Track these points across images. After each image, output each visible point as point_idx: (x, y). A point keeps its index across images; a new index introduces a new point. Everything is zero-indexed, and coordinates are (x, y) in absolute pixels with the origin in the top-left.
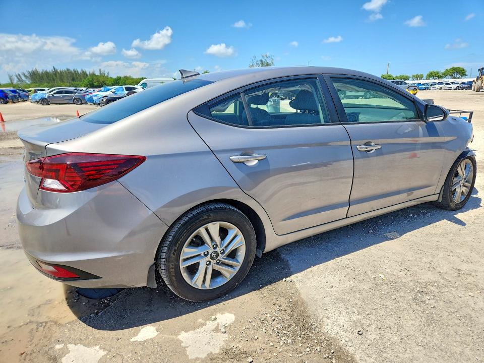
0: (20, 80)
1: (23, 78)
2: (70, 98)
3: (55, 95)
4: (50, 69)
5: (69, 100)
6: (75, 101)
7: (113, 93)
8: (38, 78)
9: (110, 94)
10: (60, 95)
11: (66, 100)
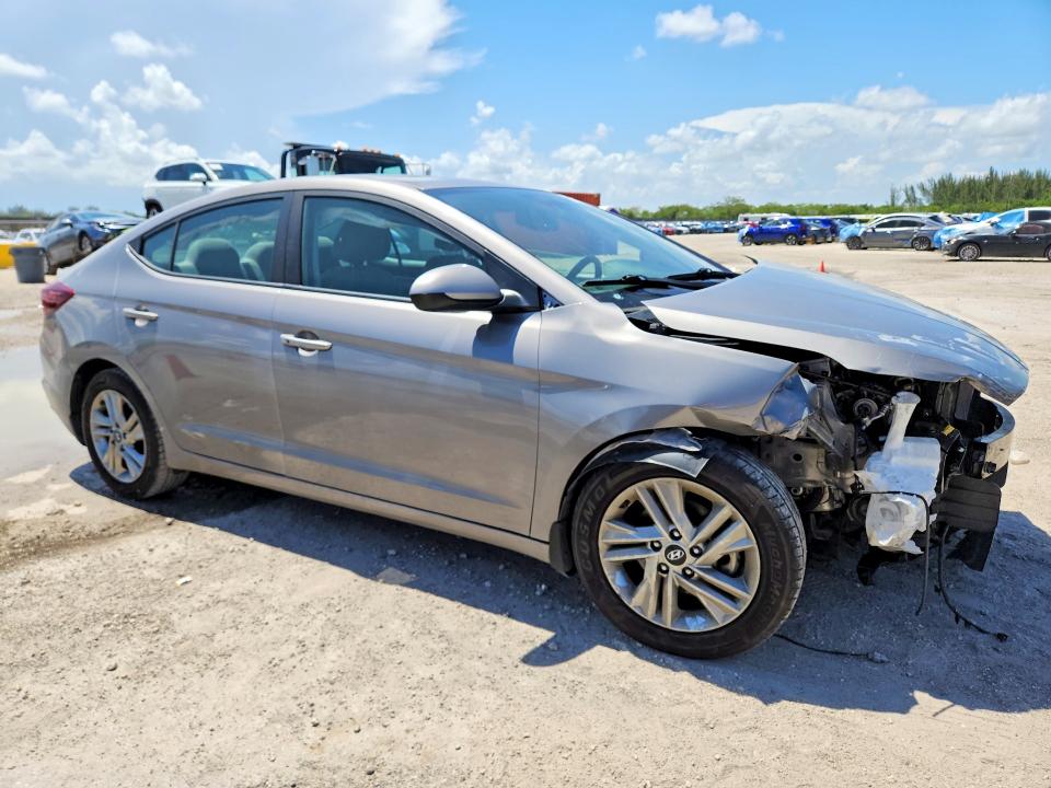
0: (911, 199)
1: (919, 194)
2: (905, 237)
3: (877, 230)
4: (980, 174)
5: (904, 240)
6: (917, 244)
7: (992, 225)
8: (949, 193)
9: (984, 230)
10: (889, 230)
11: (897, 240)
